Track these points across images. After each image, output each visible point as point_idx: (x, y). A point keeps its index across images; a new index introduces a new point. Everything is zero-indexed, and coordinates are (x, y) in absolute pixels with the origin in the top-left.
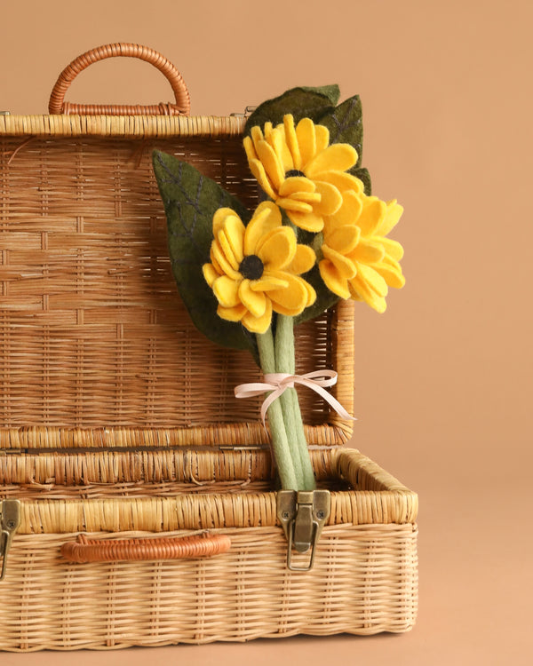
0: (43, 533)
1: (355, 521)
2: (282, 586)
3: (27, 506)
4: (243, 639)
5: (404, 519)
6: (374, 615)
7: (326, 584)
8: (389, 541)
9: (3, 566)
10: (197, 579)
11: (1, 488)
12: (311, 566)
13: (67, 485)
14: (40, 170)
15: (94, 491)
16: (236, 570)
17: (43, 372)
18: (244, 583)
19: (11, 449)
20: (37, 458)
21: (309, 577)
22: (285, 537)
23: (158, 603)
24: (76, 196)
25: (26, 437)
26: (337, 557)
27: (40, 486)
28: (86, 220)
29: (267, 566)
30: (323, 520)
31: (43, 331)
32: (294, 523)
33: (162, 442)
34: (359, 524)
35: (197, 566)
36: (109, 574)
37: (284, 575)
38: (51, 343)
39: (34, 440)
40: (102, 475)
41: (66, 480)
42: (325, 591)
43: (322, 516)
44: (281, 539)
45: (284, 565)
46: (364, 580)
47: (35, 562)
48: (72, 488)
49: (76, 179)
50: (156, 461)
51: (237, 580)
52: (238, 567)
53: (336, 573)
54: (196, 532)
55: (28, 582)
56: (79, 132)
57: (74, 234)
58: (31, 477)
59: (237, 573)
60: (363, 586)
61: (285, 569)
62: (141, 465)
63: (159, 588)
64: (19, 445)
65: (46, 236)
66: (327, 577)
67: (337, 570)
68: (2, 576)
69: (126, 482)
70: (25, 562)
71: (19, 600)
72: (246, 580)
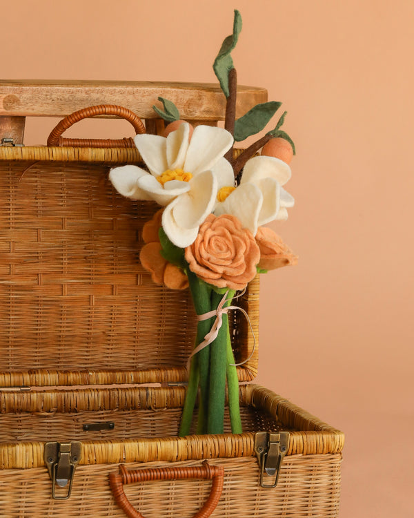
0: (95, 464)
1: (305, 453)
2: (255, 497)
3: (86, 446)
5: (336, 451)
7: (284, 496)
8: (326, 465)
9: (70, 488)
10: (198, 494)
11: (18, 415)
12: (276, 484)
13: (65, 412)
14: (36, 184)
15: (83, 416)
16: (224, 487)
17: (37, 329)
18: (230, 496)
19: (24, 386)
20: (45, 394)
21: (273, 491)
22: (258, 464)
23: (173, 511)
24: (61, 204)
25: (34, 378)
26: (291, 477)
27: (47, 414)
28: (69, 221)
29: (245, 484)
30: (284, 453)
31: (38, 301)
32: (267, 455)
33: (128, 380)
34: (307, 454)
35: (198, 485)
36: (139, 492)
37: (256, 490)
38: (43, 309)
39: (40, 380)
40: (89, 405)
41: (65, 409)
42: (283, 501)
43: (284, 449)
44: (255, 465)
45: (256, 483)
46: (309, 493)
47: (89, 485)
48: (67, 414)
49: (61, 191)
50: (127, 395)
51: (224, 494)
52: (225, 485)
53: (291, 488)
54: (199, 461)
55: (84, 499)
56: (73, 159)
57: (60, 231)
58: (40, 407)
59: (225, 489)
60: (308, 497)
61: (257, 485)
62: (116, 398)
63: (173, 501)
64: (29, 384)
65: (41, 232)
66: (284, 491)
67: (291, 486)
68: (69, 496)
69: (105, 410)
70: (82, 485)
71: (78, 512)
72: (231, 494)
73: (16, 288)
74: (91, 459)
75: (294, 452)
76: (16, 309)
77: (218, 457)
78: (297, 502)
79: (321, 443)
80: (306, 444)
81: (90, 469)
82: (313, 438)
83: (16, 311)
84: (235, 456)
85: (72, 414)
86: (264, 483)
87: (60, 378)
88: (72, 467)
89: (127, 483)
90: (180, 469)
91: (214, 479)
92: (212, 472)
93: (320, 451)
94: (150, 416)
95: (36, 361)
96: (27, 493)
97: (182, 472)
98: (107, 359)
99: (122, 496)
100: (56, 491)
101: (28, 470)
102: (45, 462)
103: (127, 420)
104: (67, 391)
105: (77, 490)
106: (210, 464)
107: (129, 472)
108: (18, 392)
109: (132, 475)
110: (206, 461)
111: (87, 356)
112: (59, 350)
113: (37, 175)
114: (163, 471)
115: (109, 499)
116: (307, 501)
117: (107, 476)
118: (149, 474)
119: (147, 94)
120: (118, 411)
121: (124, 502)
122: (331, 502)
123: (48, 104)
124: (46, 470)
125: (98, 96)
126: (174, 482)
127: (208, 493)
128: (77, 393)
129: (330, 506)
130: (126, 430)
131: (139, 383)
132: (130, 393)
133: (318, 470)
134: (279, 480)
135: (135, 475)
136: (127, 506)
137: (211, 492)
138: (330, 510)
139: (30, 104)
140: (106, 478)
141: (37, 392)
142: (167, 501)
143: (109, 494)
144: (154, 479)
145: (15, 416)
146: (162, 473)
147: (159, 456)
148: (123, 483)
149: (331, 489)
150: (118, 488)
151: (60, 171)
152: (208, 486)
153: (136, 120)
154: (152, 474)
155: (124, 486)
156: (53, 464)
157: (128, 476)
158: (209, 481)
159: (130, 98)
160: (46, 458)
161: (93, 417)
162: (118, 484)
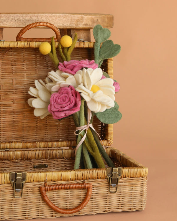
0: (33, 182)
1: (130, 177)
2: (107, 197)
3: (29, 174)
4: (94, 214)
5: (144, 176)
6: (134, 206)
7: (120, 196)
8: (139, 183)
9: (22, 193)
10: (81, 196)
11: (4, 161)
12: (116, 191)
13: (25, 160)
14: (12, 59)
15: (34, 162)
16: (93, 192)
17: (13, 124)
18: (95, 196)
19: (6, 149)
20: (16, 152)
21: (115, 194)
22: (108, 182)
23: (69, 203)
24: (23, 68)
25: (11, 145)
26: (124, 188)
27: (17, 161)
28: (27, 75)
29: (102, 191)
30: (120, 177)
31: (13, 111)
32: (112, 178)
33: (54, 146)
34: (131, 178)
35: (81, 191)
36: (54, 195)
37: (107, 194)
38: (16, 115)
39: (14, 146)
40: (36, 157)
41: (25, 159)
42: (120, 198)
43: (120, 175)
44: (107, 182)
45: (107, 191)
46: (132, 195)
47: (31, 191)
48: (26, 161)
49: (23, 62)
50: (53, 152)
51: (93, 196)
52: (93, 191)
53: (123, 193)
54: (81, 181)
55: (29, 198)
56: (27, 47)
57: (23, 80)
58: (13, 158)
59: (93, 193)
60: (131, 197)
61: (108, 192)
62: (48, 154)
63: (69, 199)
64: (9, 148)
65: (14, 80)
66: (120, 194)
67: (123, 192)
68: (21, 196)
69: (43, 159)
70: (28, 192)
71: (26, 204)
72: (96, 195)
73: (3, 106)
74: (31, 180)
75: (125, 176)
76: (4, 115)
77: (90, 179)
78: (126, 199)
79: (137, 173)
80: (130, 173)
81: (31, 185)
82: (133, 170)
83: (3, 116)
84: (98, 179)
85: (28, 161)
86: (111, 191)
87: (23, 145)
88: (23, 184)
89: (48, 191)
90: (72, 184)
91: (88, 189)
92: (87, 185)
93: (137, 176)
94: (64, 162)
95: (13, 138)
96: (2, 195)
97: (73, 186)
98: (45, 137)
99: (45, 197)
100: (15, 194)
101: (2, 185)
102: (10, 182)
103: (53, 163)
104: (26, 151)
105: (25, 194)
106: (86, 182)
107: (49, 186)
108: (3, 151)
109: (50, 187)
110: (84, 181)
111: (36, 136)
112: (24, 133)
113: (12, 55)
114: (64, 185)
115: (40, 198)
116: (131, 199)
117: (39, 188)
118: (58, 187)
119: (58, 17)
120: (49, 159)
121: (46, 199)
122: (142, 199)
123: (13, 22)
124: (11, 185)
125: (36, 18)
126: (70, 190)
127: (85, 195)
128: (30, 152)
129: (142, 201)
130: (53, 168)
131: (59, 147)
132: (55, 151)
133: (136, 185)
134: (118, 189)
135: (51, 187)
136: (48, 201)
137: (86, 195)
138: (142, 203)
139: (5, 22)
140: (38, 189)
141: (12, 151)
142: (67, 199)
143: (40, 196)
144: (60, 189)
145: (2, 162)
146: (64, 186)
147: (63, 178)
148: (46, 191)
149: (142, 193)
150: (44, 193)
151: (23, 53)
152: (85, 192)
153: (55, 29)
154: (59, 186)
155: (47, 192)
156: (14, 182)
157: (48, 188)
158: (86, 190)
159: (50, 19)
160: (10, 180)
161: (38, 162)
162: (44, 191)
